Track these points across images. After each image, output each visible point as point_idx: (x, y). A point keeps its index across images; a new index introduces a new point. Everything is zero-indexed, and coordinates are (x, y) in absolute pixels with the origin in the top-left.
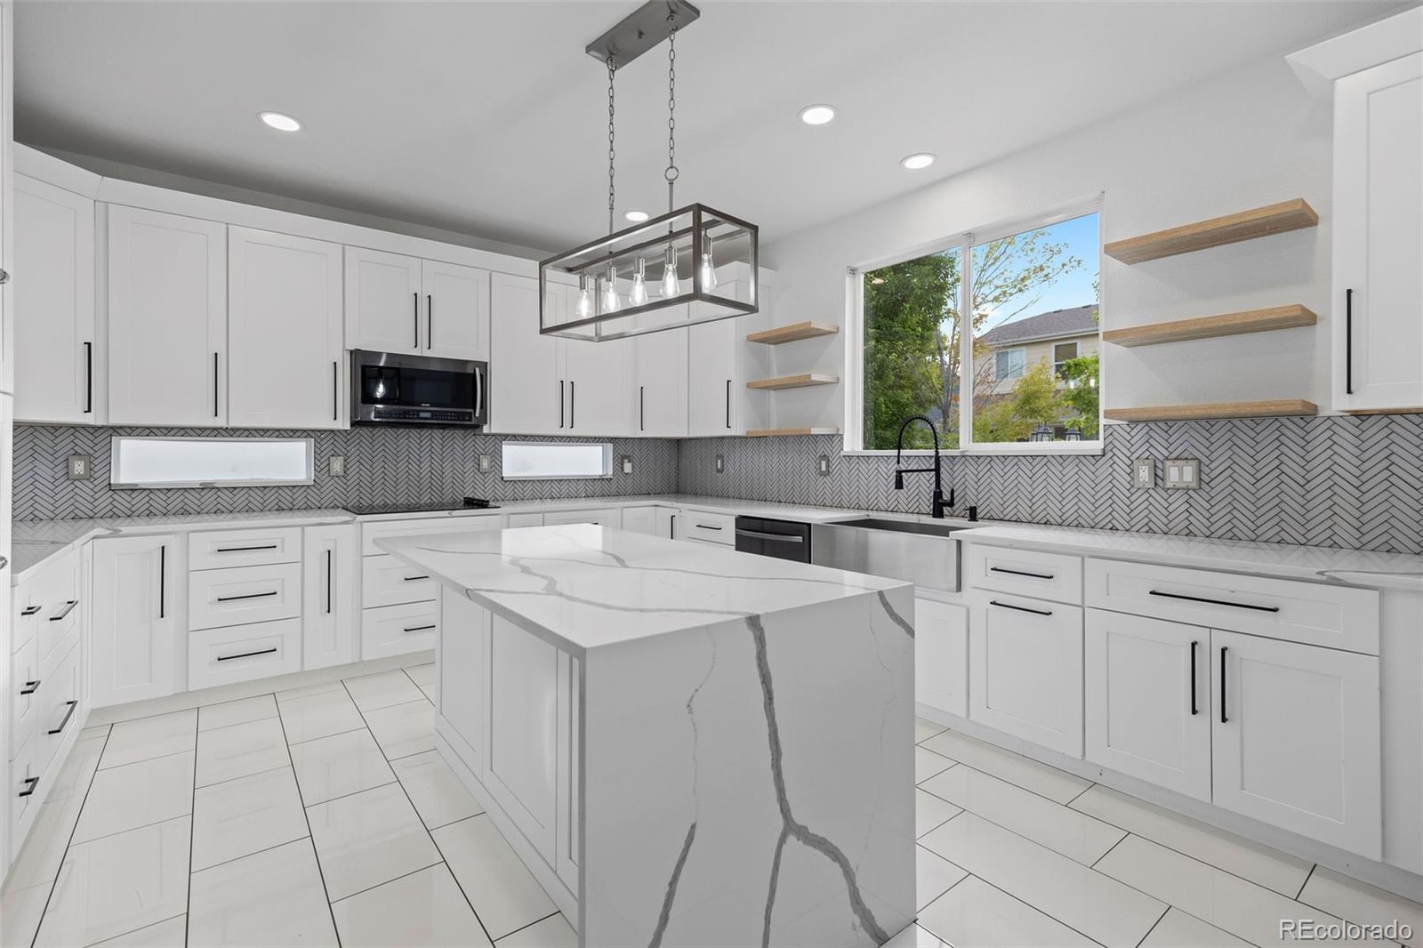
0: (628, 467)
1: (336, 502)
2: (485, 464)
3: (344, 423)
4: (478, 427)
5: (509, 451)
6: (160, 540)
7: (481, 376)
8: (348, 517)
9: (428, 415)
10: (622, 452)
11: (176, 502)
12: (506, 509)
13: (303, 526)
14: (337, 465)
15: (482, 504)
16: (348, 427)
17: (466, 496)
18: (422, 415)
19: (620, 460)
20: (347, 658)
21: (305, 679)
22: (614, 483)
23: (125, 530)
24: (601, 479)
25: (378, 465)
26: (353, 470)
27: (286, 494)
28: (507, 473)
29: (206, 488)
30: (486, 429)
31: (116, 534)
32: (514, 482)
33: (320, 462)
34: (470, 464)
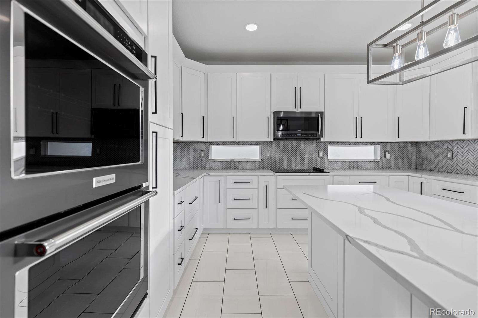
0: (388, 156)
1: (268, 167)
2: (321, 154)
3: (271, 139)
4: (319, 139)
5: (330, 148)
6: (219, 178)
7: (321, 117)
8: (272, 173)
9: (300, 135)
10: (385, 149)
11: (224, 165)
12: (332, 173)
13: (258, 176)
14: (268, 154)
15: (322, 171)
16: (272, 140)
17: (313, 167)
18: (298, 135)
19: (384, 153)
20: (272, 226)
21: (258, 231)
22: (380, 163)
23: (211, 174)
24: (374, 161)
25: (282, 154)
26: (273, 156)
27: (253, 164)
28: (330, 158)
29: (232, 161)
30: (322, 140)
31: (209, 175)
32: (333, 161)
33: (263, 153)
34: (315, 154)
